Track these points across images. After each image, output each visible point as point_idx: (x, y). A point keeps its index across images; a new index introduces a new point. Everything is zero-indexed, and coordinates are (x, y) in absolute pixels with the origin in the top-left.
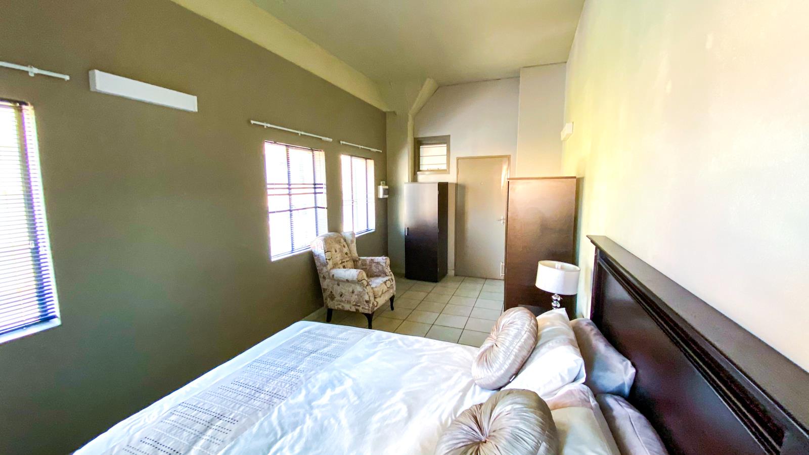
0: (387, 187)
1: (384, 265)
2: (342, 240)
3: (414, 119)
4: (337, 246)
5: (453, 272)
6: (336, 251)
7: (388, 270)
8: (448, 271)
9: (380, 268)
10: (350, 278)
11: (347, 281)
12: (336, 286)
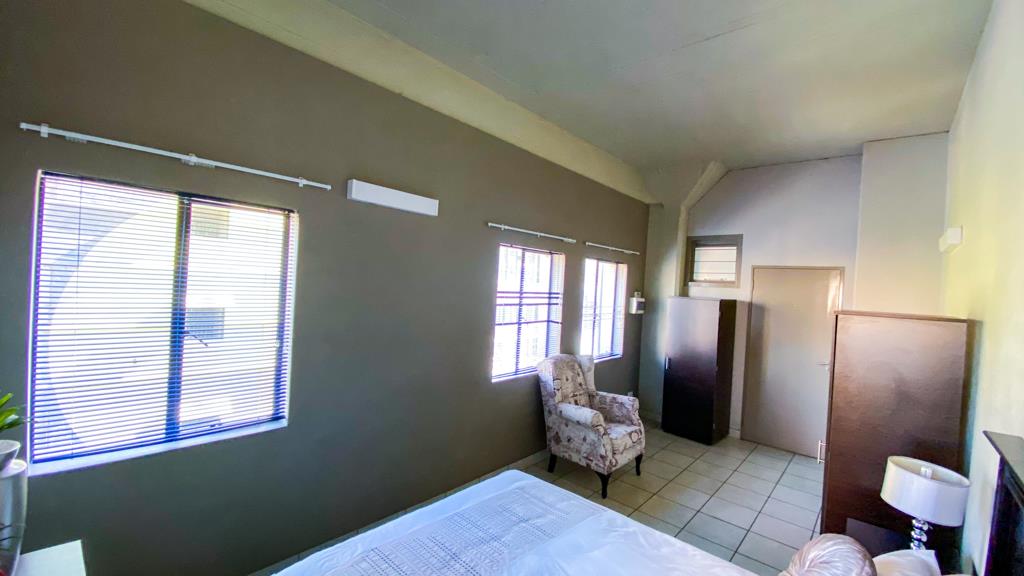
0: (643, 300)
1: (630, 408)
2: (577, 366)
3: (689, 214)
4: (570, 374)
5: (739, 433)
6: (567, 380)
7: (636, 417)
8: (731, 431)
9: (625, 411)
10: (582, 420)
11: (578, 423)
12: (563, 427)
